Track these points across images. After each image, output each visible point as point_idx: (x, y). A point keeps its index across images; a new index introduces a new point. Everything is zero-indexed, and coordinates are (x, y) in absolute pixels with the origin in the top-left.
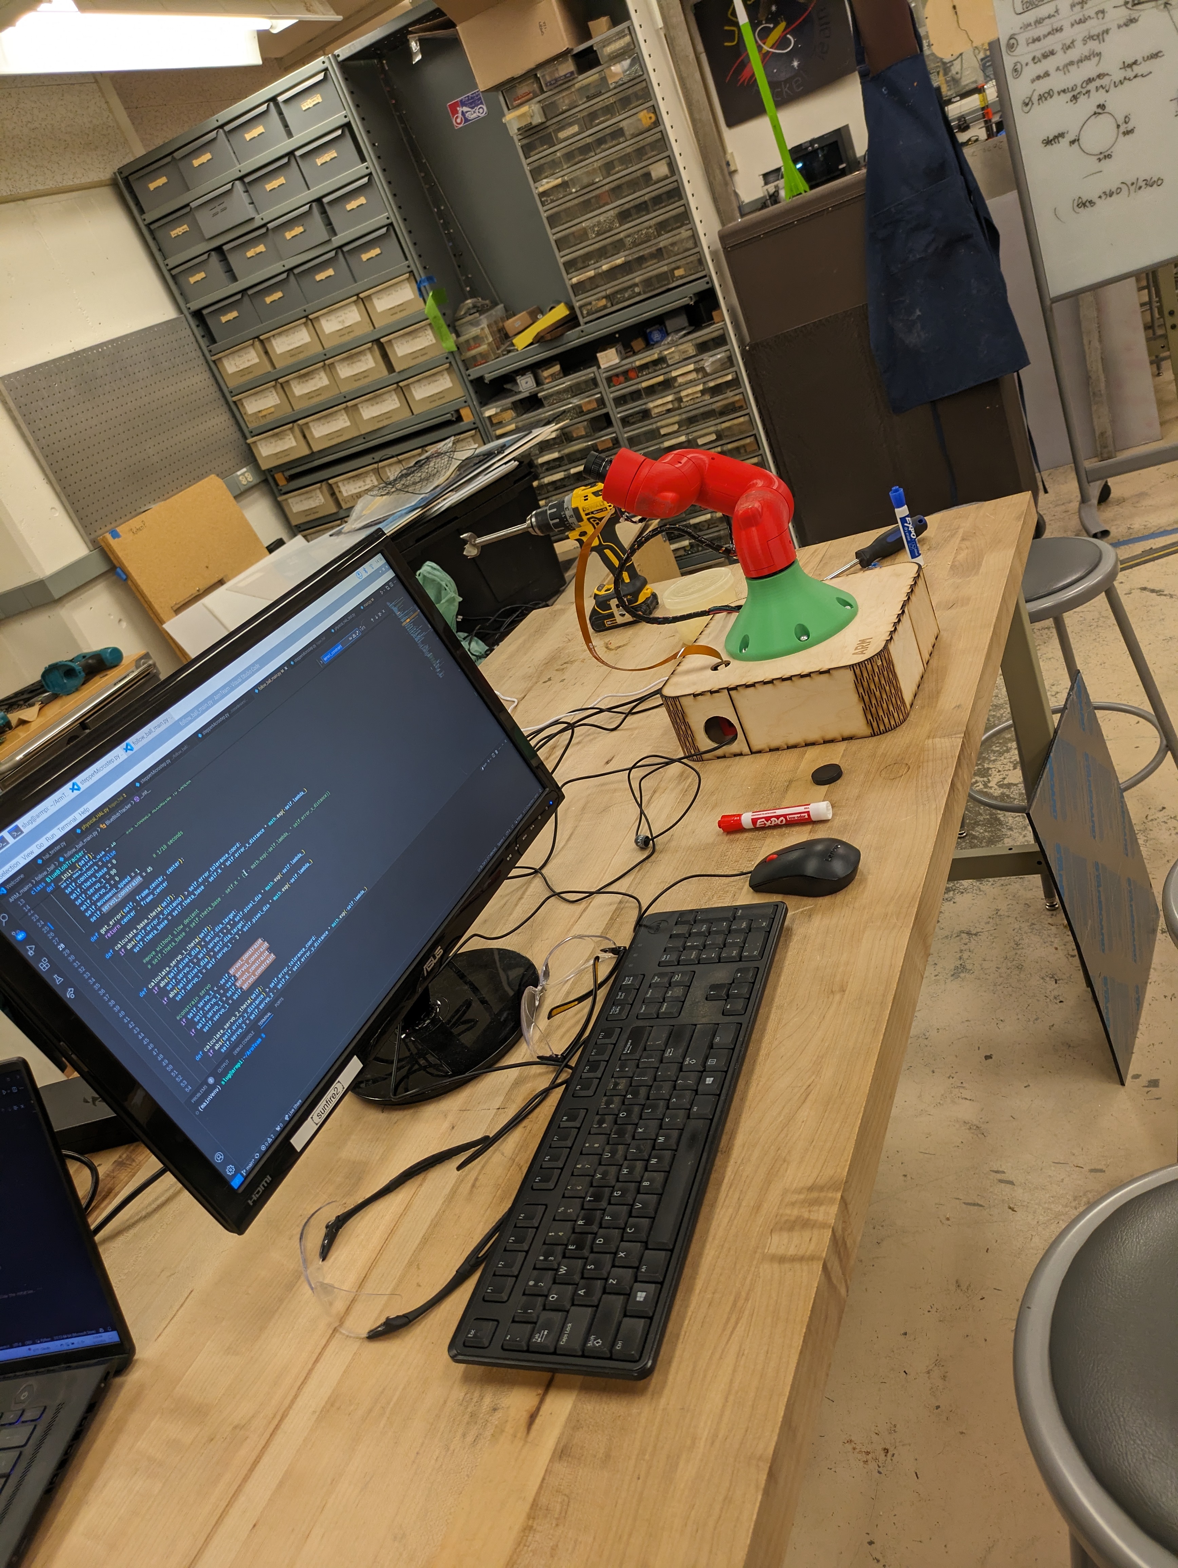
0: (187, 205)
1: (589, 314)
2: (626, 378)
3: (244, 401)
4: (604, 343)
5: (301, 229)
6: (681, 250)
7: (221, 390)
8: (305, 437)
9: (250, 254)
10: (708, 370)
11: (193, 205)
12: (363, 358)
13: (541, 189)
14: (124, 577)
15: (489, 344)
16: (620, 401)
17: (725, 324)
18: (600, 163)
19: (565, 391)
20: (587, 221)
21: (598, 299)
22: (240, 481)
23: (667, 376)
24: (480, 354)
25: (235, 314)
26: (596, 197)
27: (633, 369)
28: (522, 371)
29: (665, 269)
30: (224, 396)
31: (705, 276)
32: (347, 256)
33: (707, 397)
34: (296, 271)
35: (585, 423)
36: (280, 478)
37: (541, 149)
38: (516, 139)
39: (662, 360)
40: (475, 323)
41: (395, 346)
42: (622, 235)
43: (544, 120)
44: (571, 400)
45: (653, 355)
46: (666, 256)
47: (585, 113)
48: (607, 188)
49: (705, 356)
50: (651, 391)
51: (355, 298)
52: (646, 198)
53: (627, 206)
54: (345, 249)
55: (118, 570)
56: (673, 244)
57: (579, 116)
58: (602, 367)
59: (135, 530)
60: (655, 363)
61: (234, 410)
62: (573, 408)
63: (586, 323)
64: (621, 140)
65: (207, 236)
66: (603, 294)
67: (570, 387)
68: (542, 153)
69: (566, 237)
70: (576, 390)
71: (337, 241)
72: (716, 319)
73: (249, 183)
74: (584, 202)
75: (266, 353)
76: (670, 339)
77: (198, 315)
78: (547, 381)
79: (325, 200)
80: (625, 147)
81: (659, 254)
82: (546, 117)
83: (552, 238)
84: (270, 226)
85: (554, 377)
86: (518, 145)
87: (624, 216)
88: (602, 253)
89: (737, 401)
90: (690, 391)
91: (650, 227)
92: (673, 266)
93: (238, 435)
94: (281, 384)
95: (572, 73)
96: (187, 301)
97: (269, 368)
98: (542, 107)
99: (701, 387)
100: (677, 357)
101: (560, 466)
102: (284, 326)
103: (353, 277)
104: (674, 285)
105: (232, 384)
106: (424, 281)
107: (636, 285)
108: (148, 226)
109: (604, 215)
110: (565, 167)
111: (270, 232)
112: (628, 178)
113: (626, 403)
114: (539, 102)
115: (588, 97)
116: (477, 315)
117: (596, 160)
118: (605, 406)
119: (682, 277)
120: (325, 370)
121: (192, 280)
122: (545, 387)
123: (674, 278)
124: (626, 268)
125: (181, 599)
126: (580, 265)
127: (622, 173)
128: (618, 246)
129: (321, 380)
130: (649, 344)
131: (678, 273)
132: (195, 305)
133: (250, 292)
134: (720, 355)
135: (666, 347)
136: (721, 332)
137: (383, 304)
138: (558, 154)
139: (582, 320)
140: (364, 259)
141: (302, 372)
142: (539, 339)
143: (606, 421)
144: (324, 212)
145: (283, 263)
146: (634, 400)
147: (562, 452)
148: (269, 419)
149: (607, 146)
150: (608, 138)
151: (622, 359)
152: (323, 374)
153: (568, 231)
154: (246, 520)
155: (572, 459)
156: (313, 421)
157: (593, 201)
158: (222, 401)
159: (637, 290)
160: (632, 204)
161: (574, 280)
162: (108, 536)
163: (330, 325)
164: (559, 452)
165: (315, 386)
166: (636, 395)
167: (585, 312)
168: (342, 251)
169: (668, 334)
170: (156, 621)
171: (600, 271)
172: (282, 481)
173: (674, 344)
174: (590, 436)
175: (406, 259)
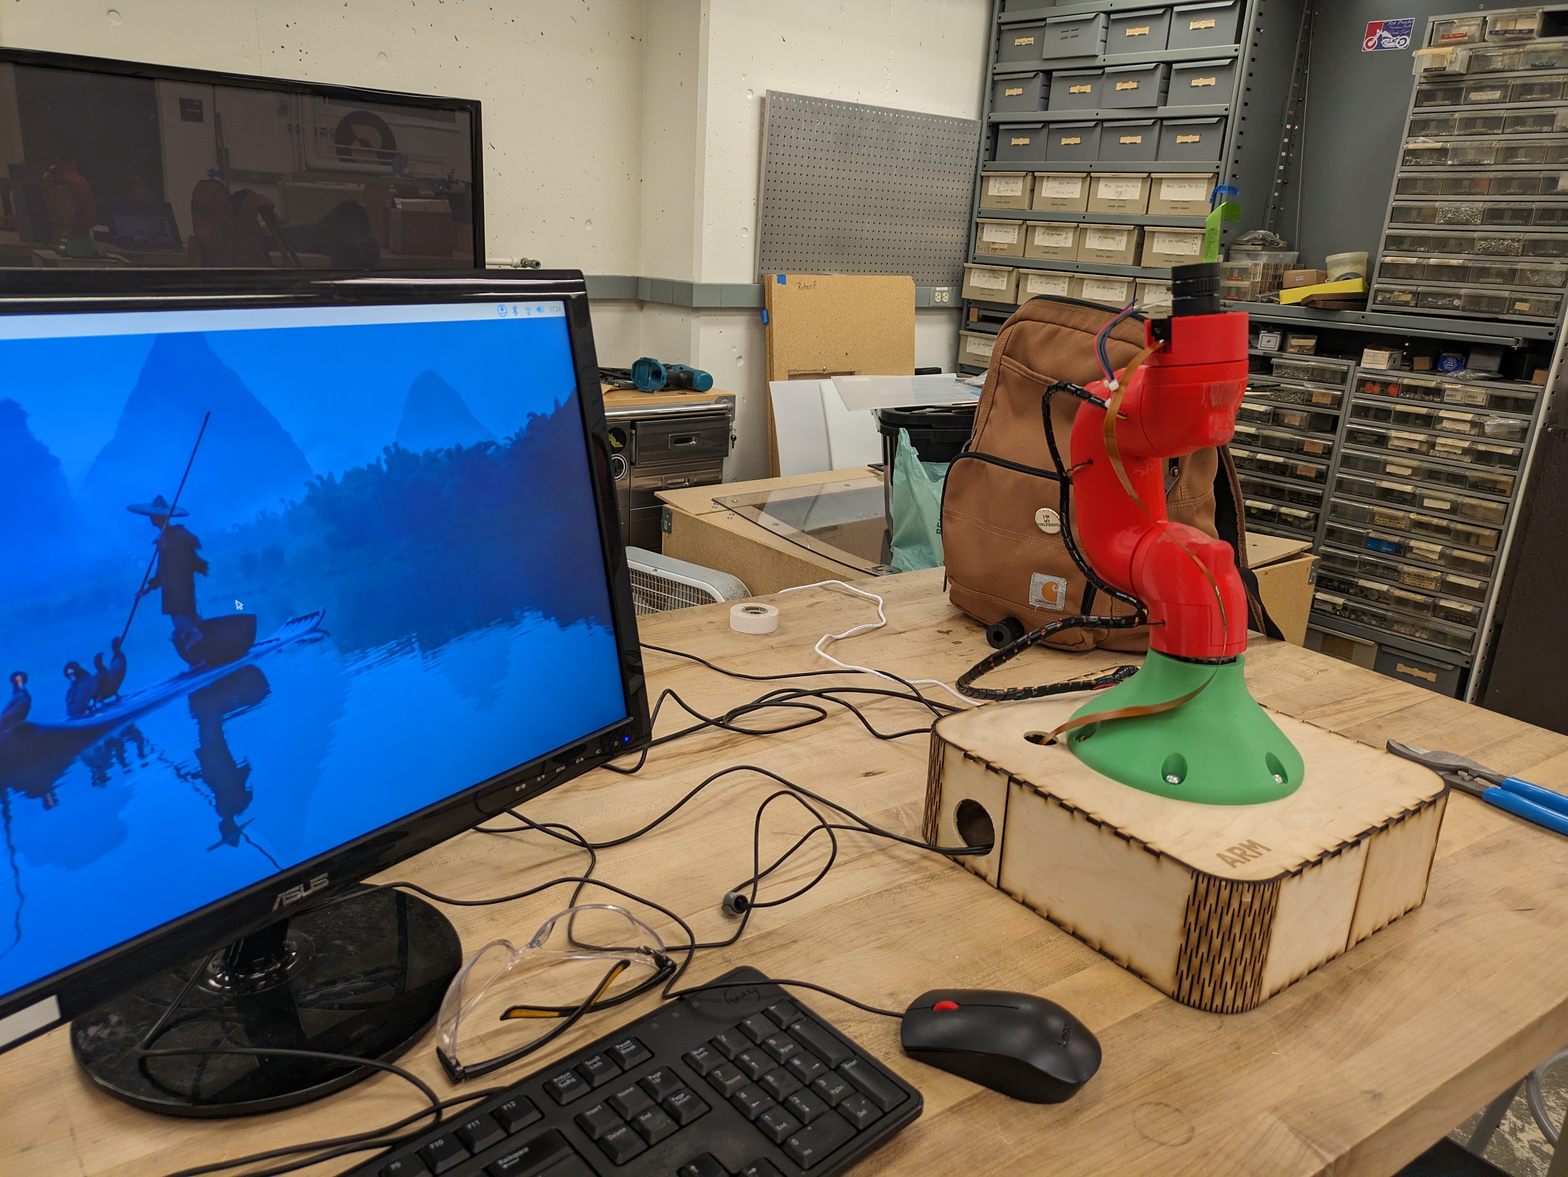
0: (1045, 19)
1: (1382, 303)
2: (1382, 391)
3: (986, 226)
4: (1379, 341)
5: (1135, 85)
6: (1541, 282)
7: (972, 206)
8: (1018, 286)
9: (1073, 90)
10: (1488, 430)
11: (1049, 21)
12: (1118, 238)
13: (1411, 146)
14: (766, 321)
15: (1253, 283)
16: (1361, 411)
17: (1544, 390)
18: (1503, 144)
19: (1306, 370)
20: (1444, 203)
21: (1403, 292)
22: (934, 297)
23: (1432, 411)
24: (1238, 288)
25: (1026, 141)
26: (1473, 180)
27: (1396, 385)
28: (1271, 327)
29: (1506, 294)
30: (971, 214)
31: (1553, 325)
32: (1164, 130)
33: (1467, 459)
34: (1106, 124)
35: (1306, 414)
36: (974, 314)
37: (1440, 103)
38: (1417, 80)
39: (1437, 392)
40: (1251, 255)
41: (1156, 240)
42: (1476, 235)
43: (1463, 71)
44: (1305, 384)
45: (1431, 381)
46: (1516, 281)
47: (1519, 82)
48: (1492, 175)
49: (1493, 413)
50: (1404, 419)
51: (1146, 175)
52: (1534, 206)
53: (1503, 205)
54: (1165, 123)
55: (765, 312)
56: (1534, 272)
57: (1511, 82)
58: (1363, 365)
59: (802, 285)
60: (1428, 391)
61: (973, 228)
62: (1303, 392)
63: (1373, 311)
64: (1545, 129)
65: (1045, 56)
66: (1414, 288)
67: (1313, 369)
68: (1440, 109)
69: (1408, 210)
70: (1316, 376)
71: (1162, 111)
72: (1535, 379)
73: (1115, 21)
74: (1454, 180)
75: (1032, 191)
76: (1462, 373)
77: (994, 128)
78: (1291, 350)
79: (1175, 66)
80: (1545, 138)
81: (1511, 276)
82: (1468, 69)
83: (1392, 204)
84: (1107, 70)
85: (1301, 350)
86: (1416, 87)
87: (1493, 215)
88: (1441, 245)
89: (1503, 482)
90: (1450, 442)
91: (1519, 241)
92: (1519, 295)
93: (962, 255)
94: (1028, 226)
95: (1531, 31)
96: (992, 110)
97: (1026, 205)
98: (1470, 57)
99: (1466, 444)
100: (1458, 398)
101: (1250, 444)
102: (1062, 173)
103: (1157, 153)
104: (1506, 317)
105: (986, 205)
106: (1224, 188)
107: (1459, 297)
108: (1000, 25)
109: (1468, 204)
110: (1456, 133)
111: (1105, 76)
112: (1525, 174)
113: (1366, 416)
114: (1471, 49)
115: (1533, 65)
116: (1260, 248)
117: (1497, 139)
118: (1339, 407)
119: (1522, 313)
120: (1075, 232)
121: (1008, 92)
122: (1285, 355)
123: (1511, 309)
124: (1460, 273)
125: (802, 368)
126: (1405, 247)
127: (1522, 166)
128: (1463, 245)
129: (1065, 240)
130: (1435, 368)
131: (1519, 306)
132: (996, 117)
133: (1052, 126)
134: (1514, 420)
135: (1451, 380)
136: (1532, 396)
137: (1169, 193)
138: (1456, 115)
139: (1370, 305)
140: (1178, 141)
141: (1053, 224)
142: (1309, 303)
143: (1332, 424)
144: (1167, 78)
145: (1098, 111)
146: (1376, 418)
147: (1260, 431)
148: (998, 254)
149: (1523, 129)
150: (1530, 121)
151: (1392, 368)
152: (1070, 235)
153: (1414, 203)
154: (914, 333)
155: (1268, 444)
156: (1035, 274)
157: (1465, 183)
158: (967, 216)
159: (1456, 302)
160: (1511, 205)
161: (1388, 260)
162: (775, 278)
163: (1106, 191)
164: (1258, 429)
165: (1057, 243)
166: (1383, 414)
167: (1379, 298)
168: (1162, 124)
169: (1465, 367)
170: (768, 375)
171: (1425, 262)
172: (973, 318)
173: (1464, 381)
174: (1303, 431)
175: (1220, 159)
